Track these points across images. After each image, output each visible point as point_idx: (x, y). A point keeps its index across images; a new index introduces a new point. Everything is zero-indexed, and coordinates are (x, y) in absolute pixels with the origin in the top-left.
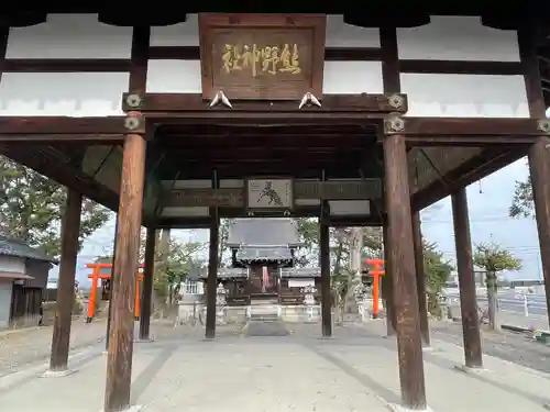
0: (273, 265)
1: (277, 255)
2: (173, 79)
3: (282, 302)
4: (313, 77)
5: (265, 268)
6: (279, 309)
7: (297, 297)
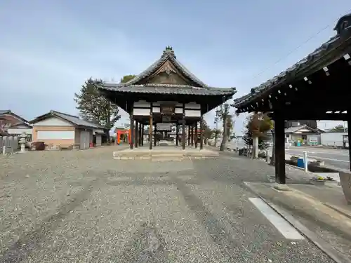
0: (166, 131)
2: (156, 110)
3: (168, 140)
4: (174, 111)
7: (172, 139)
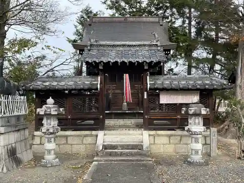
1: (142, 56)
5: (126, 77)
6: (144, 137)
